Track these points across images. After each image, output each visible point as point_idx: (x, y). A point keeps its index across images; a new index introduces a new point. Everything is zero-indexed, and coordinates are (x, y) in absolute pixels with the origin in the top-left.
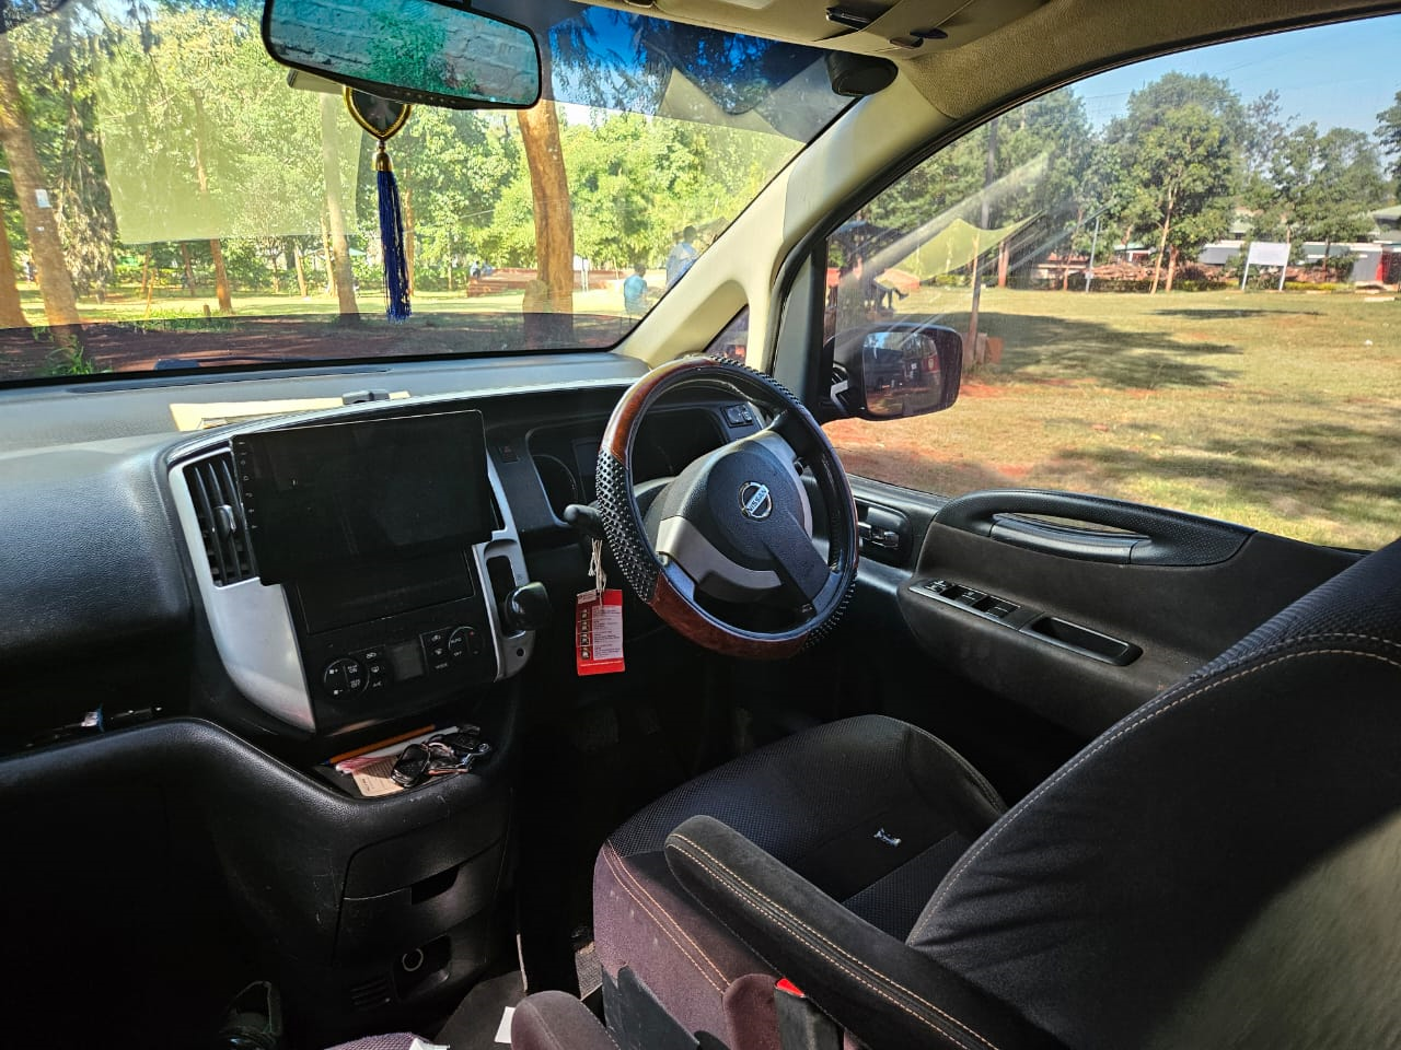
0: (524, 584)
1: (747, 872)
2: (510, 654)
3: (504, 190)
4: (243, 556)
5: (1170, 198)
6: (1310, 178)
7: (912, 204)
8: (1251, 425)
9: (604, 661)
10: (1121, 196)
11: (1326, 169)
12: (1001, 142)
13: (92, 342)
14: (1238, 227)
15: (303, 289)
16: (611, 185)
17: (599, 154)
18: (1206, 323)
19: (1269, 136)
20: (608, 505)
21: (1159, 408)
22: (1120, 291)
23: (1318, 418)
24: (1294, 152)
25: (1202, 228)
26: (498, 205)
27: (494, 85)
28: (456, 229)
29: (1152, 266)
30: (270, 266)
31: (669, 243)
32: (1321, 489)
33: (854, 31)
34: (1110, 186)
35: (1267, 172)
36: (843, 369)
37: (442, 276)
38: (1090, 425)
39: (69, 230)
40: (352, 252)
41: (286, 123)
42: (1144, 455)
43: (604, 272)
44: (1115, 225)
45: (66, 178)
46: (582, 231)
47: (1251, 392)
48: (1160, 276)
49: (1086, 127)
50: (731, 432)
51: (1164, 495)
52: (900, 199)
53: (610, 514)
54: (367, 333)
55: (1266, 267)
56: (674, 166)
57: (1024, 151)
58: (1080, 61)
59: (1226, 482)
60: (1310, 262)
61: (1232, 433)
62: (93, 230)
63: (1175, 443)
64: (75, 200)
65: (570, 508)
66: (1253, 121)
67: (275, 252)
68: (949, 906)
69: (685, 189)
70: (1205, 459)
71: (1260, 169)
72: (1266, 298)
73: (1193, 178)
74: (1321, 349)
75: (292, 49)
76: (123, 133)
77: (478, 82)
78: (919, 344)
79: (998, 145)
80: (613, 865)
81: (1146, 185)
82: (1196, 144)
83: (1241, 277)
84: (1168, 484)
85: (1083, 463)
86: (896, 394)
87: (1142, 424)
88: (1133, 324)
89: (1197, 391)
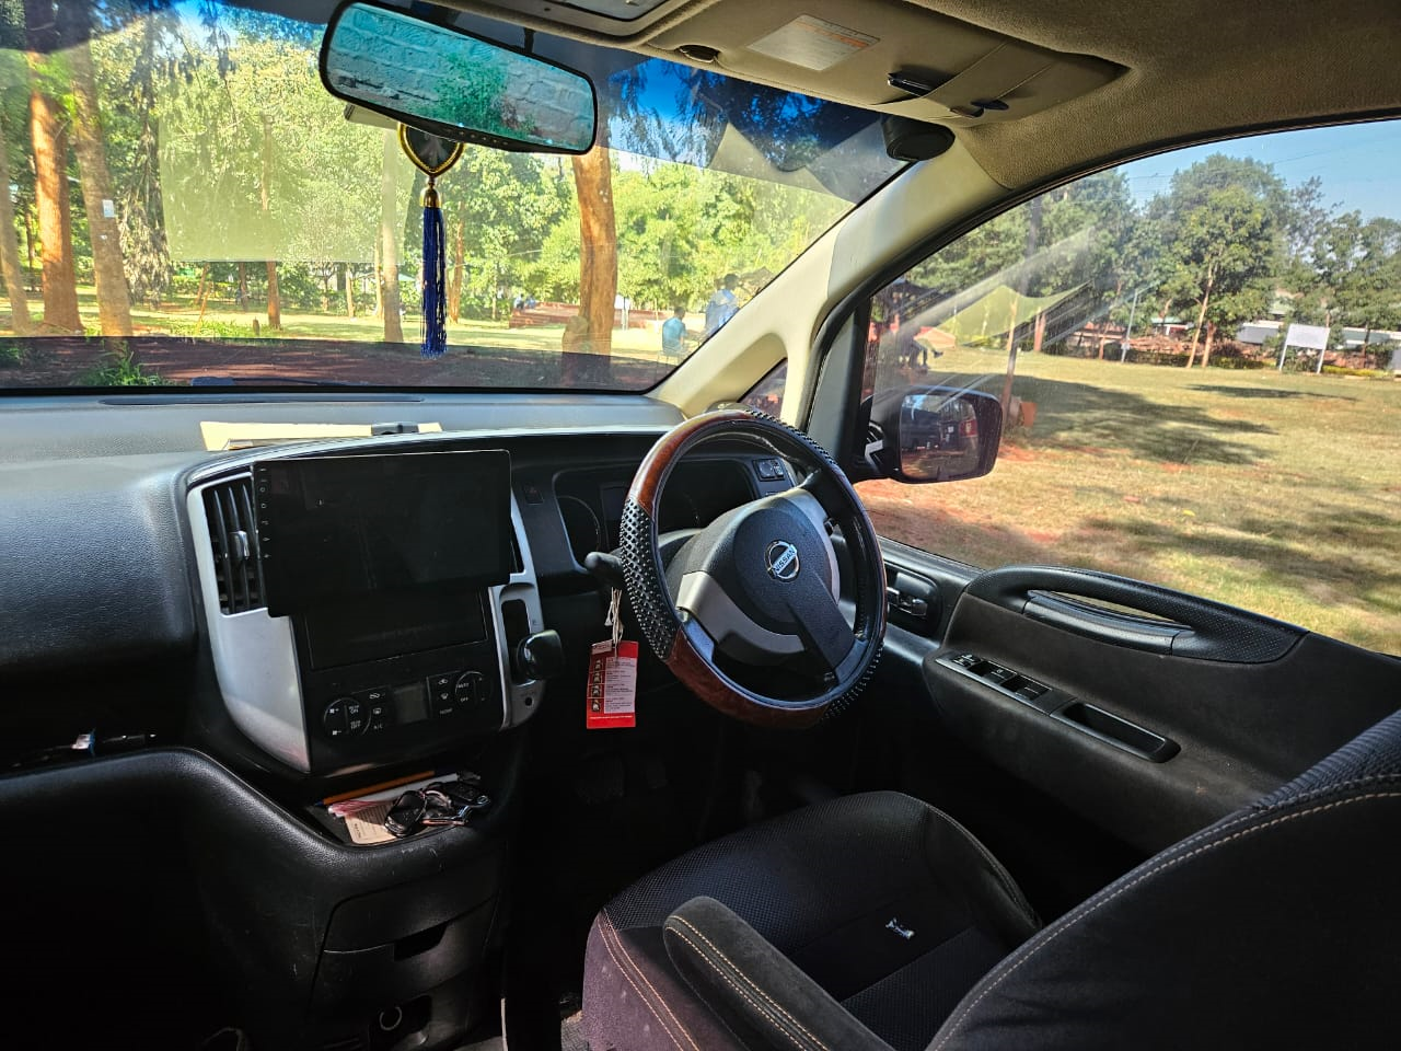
0: (539, 632)
1: (749, 966)
2: (517, 703)
3: (554, 228)
4: (253, 584)
5: (1210, 276)
6: (1351, 265)
7: (953, 265)
8: (1287, 507)
9: (614, 715)
10: (1160, 270)
11: (1369, 257)
12: (1044, 211)
13: (141, 348)
14: (1277, 308)
15: (351, 309)
16: (658, 229)
17: (649, 199)
18: (1241, 401)
19: (1312, 221)
20: (630, 556)
21: (1193, 483)
22: (1156, 364)
23: (1356, 504)
24: (1337, 239)
25: (1241, 307)
26: (547, 242)
27: (552, 128)
28: (504, 263)
29: (1190, 341)
30: (322, 286)
31: (710, 288)
32: (1356, 578)
33: (916, 97)
34: (1150, 260)
35: (1309, 256)
36: (879, 429)
37: (487, 306)
38: (1121, 496)
39: (131, 240)
40: (402, 278)
41: (350, 152)
42: (1176, 530)
43: (643, 312)
44: (1154, 299)
45: (133, 191)
46: (625, 271)
47: (1287, 474)
48: (1197, 351)
49: (1129, 202)
50: (761, 486)
51: (1195, 572)
52: (940, 260)
53: (632, 565)
54: (409, 356)
55: (1304, 350)
56: (721, 215)
57: (1066, 221)
58: (1142, 140)
59: (1259, 564)
60: (1348, 347)
61: (1268, 515)
62: (154, 242)
63: (1207, 520)
64: (140, 213)
65: (592, 556)
66: (1296, 205)
67: (327, 273)
68: (969, 1030)
69: (729, 236)
70: (1238, 540)
71: (1302, 253)
72: (1304, 381)
73: (1234, 257)
74: (1360, 435)
75: (361, 82)
76: (193, 151)
77: (537, 125)
78: (956, 407)
79: (1041, 213)
80: (608, 938)
81: (1186, 263)
82: (1237, 225)
83: (1279, 357)
84: (1200, 562)
85: (1115, 535)
86: (932, 457)
87: (1175, 498)
88: (1168, 398)
89: (1233, 468)
